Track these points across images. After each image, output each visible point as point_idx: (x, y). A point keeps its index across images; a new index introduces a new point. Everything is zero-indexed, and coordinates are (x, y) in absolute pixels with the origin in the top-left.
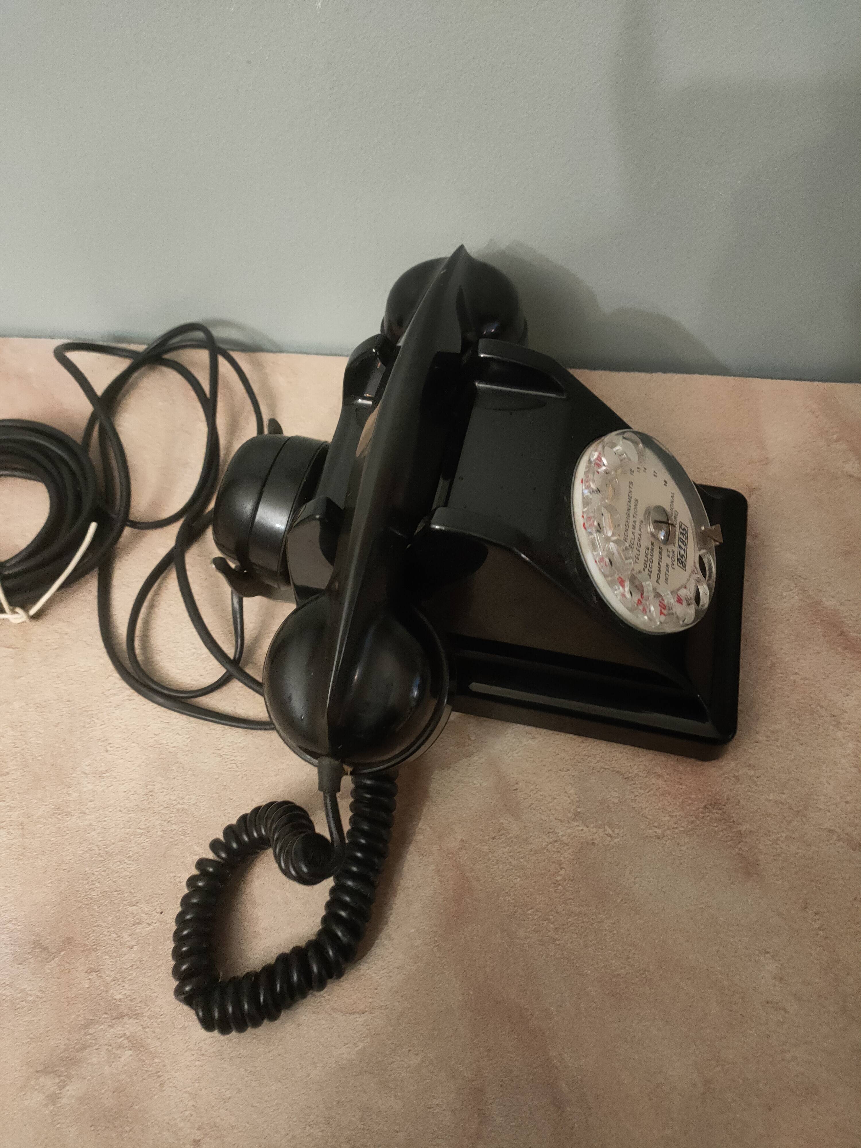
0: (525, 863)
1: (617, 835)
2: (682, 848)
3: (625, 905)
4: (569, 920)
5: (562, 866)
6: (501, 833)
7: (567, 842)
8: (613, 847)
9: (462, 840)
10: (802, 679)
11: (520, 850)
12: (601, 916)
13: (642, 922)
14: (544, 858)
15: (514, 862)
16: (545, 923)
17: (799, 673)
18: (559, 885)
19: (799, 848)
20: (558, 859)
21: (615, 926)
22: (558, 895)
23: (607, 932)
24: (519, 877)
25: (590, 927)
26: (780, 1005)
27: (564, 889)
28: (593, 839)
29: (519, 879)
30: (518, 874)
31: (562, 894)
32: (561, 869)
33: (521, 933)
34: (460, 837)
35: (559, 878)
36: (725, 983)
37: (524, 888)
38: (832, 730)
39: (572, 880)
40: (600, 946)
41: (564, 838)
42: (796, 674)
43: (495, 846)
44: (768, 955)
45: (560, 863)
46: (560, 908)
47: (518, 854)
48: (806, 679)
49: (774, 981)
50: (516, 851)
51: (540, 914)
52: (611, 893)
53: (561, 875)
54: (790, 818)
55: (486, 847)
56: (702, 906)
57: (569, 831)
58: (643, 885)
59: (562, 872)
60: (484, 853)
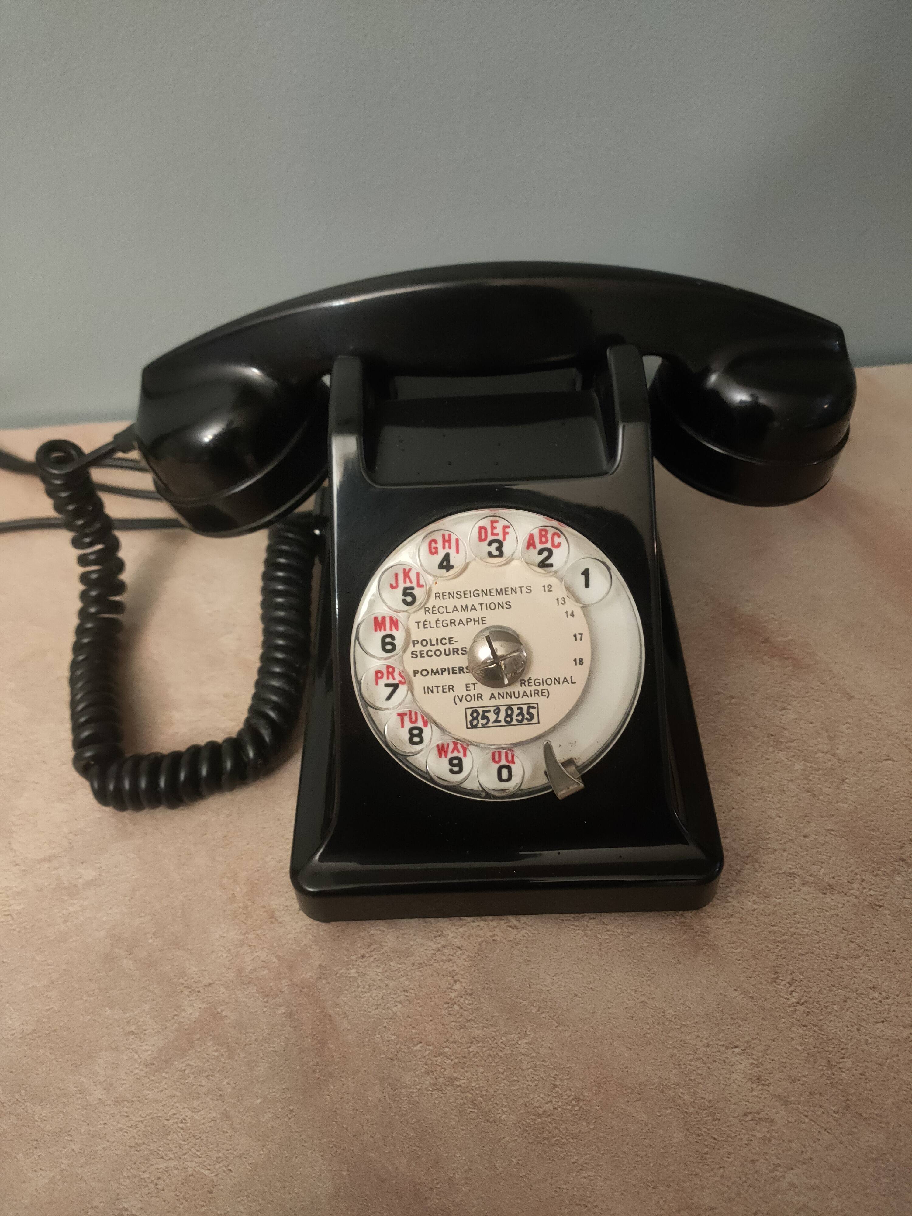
0: (407, 983)
1: (524, 925)
2: (608, 928)
3: (543, 1015)
4: (471, 1049)
5: (456, 978)
6: (372, 947)
7: (460, 945)
8: (521, 940)
9: (320, 966)
10: (727, 698)
11: (400, 966)
12: (512, 1036)
13: (567, 1034)
14: (430, 972)
15: (392, 984)
16: (439, 1059)
17: (722, 691)
18: (455, 1003)
19: (755, 903)
20: (450, 969)
21: (532, 1046)
22: (452, 1018)
23: (523, 1057)
24: (400, 1003)
25: (500, 1054)
26: (762, 1115)
27: (462, 1008)
28: (494, 935)
29: (400, 1006)
30: (398, 1000)
31: (458, 1016)
32: (455, 981)
33: (407, 1079)
34: (317, 963)
35: (453, 995)
36: (686, 1097)
37: (408, 1017)
38: (773, 752)
39: (471, 994)
40: (515, 1078)
41: (456, 940)
42: (719, 693)
43: (366, 967)
44: (736, 1050)
45: (452, 974)
46: (457, 1035)
47: (396, 972)
48: (732, 697)
49: (749, 1085)
50: (394, 969)
51: (431, 1048)
52: (524, 1002)
53: (455, 990)
54: (738, 867)
55: (354, 971)
56: (642, 999)
57: (461, 930)
58: (563, 984)
59: (457, 986)
60: (351, 980)
